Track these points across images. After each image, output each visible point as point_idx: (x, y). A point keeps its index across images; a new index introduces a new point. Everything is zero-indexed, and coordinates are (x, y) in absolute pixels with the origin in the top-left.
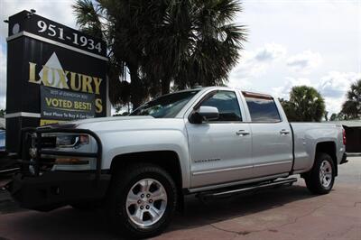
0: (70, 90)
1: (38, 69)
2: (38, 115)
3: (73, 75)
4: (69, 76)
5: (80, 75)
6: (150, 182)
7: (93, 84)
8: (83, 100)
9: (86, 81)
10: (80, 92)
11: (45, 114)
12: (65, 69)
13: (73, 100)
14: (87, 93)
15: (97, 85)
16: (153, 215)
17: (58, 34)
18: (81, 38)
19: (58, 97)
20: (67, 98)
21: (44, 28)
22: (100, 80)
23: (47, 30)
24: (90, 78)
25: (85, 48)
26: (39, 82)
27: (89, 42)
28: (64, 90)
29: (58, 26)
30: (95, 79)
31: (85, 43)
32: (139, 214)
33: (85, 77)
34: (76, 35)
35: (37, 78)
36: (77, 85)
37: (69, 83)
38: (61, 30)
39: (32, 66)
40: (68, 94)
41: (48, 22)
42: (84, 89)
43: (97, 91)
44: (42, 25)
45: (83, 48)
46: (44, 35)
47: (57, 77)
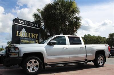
1: (19, 33)
3: (29, 34)
4: (28, 34)
5: (31, 34)
6: (34, 60)
7: (35, 36)
8: (32, 40)
9: (33, 35)
10: (31, 38)
12: (27, 32)
13: (29, 40)
14: (33, 38)
15: (37, 36)
16: (35, 69)
17: (25, 23)
18: (32, 24)
19: (25, 40)
20: (27, 40)
21: (21, 22)
22: (38, 35)
23: (22, 22)
25: (33, 26)
26: (19, 36)
27: (34, 25)
28: (26, 38)
29: (25, 21)
30: (36, 35)
31: (33, 25)
32: (31, 69)
33: (33, 34)
34: (30, 23)
35: (19, 35)
36: (30, 36)
37: (28, 36)
38: (26, 22)
39: (18, 32)
40: (28, 39)
41: (22, 20)
42: (33, 37)
43: (37, 38)
44: (21, 21)
45: (32, 26)
46: (21, 23)
47: (25, 35)
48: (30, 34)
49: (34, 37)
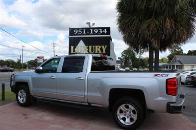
3: (90, 47)
4: (88, 48)
5: (94, 46)
7: (101, 49)
10: (94, 53)
15: (104, 49)
22: (106, 46)
23: (78, 32)
24: (100, 47)
26: (75, 53)
30: (103, 47)
31: (97, 32)
33: (97, 47)
34: (92, 30)
35: (74, 51)
36: (92, 51)
37: (88, 51)
38: (84, 30)
39: (72, 47)
41: (78, 29)
42: (96, 52)
43: (104, 52)
44: (76, 31)
46: (77, 34)
47: (83, 49)
48: (92, 48)
49: (100, 51)
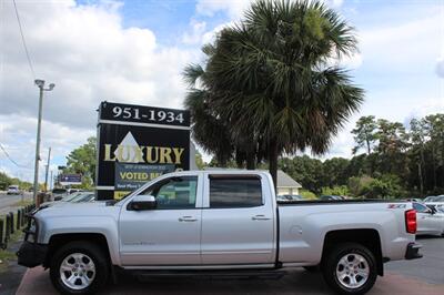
0: (146, 163)
2: (112, 188)
3: (149, 149)
4: (145, 151)
5: (157, 148)
6: (81, 256)
7: (173, 155)
8: (160, 172)
9: (164, 153)
10: (158, 163)
11: (119, 186)
12: (140, 145)
13: (149, 172)
14: (165, 164)
15: (178, 156)
16: (84, 281)
17: (133, 114)
18: (159, 114)
19: (132, 171)
20: (142, 171)
21: (120, 113)
22: (182, 150)
23: (123, 114)
24: (169, 150)
25: (164, 122)
26: (114, 160)
27: (167, 116)
28: (140, 163)
29: (133, 107)
30: (176, 150)
31: (164, 117)
32: (73, 279)
33: (163, 149)
34: (153, 112)
35: (112, 156)
36: (153, 158)
37: (145, 157)
38: (137, 111)
39: (108, 147)
40: (143, 167)
41: (123, 106)
42: (162, 161)
43: (178, 161)
44: (118, 110)
45: (161, 123)
46: (120, 118)
48: (153, 151)
49: (169, 158)
